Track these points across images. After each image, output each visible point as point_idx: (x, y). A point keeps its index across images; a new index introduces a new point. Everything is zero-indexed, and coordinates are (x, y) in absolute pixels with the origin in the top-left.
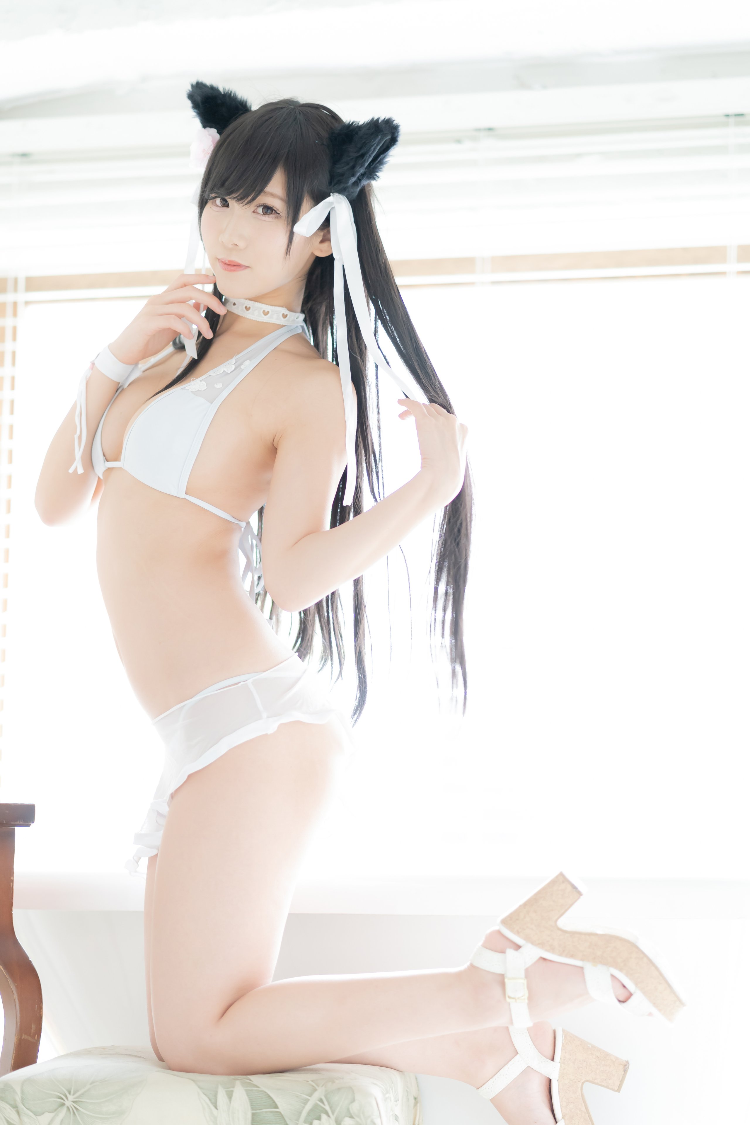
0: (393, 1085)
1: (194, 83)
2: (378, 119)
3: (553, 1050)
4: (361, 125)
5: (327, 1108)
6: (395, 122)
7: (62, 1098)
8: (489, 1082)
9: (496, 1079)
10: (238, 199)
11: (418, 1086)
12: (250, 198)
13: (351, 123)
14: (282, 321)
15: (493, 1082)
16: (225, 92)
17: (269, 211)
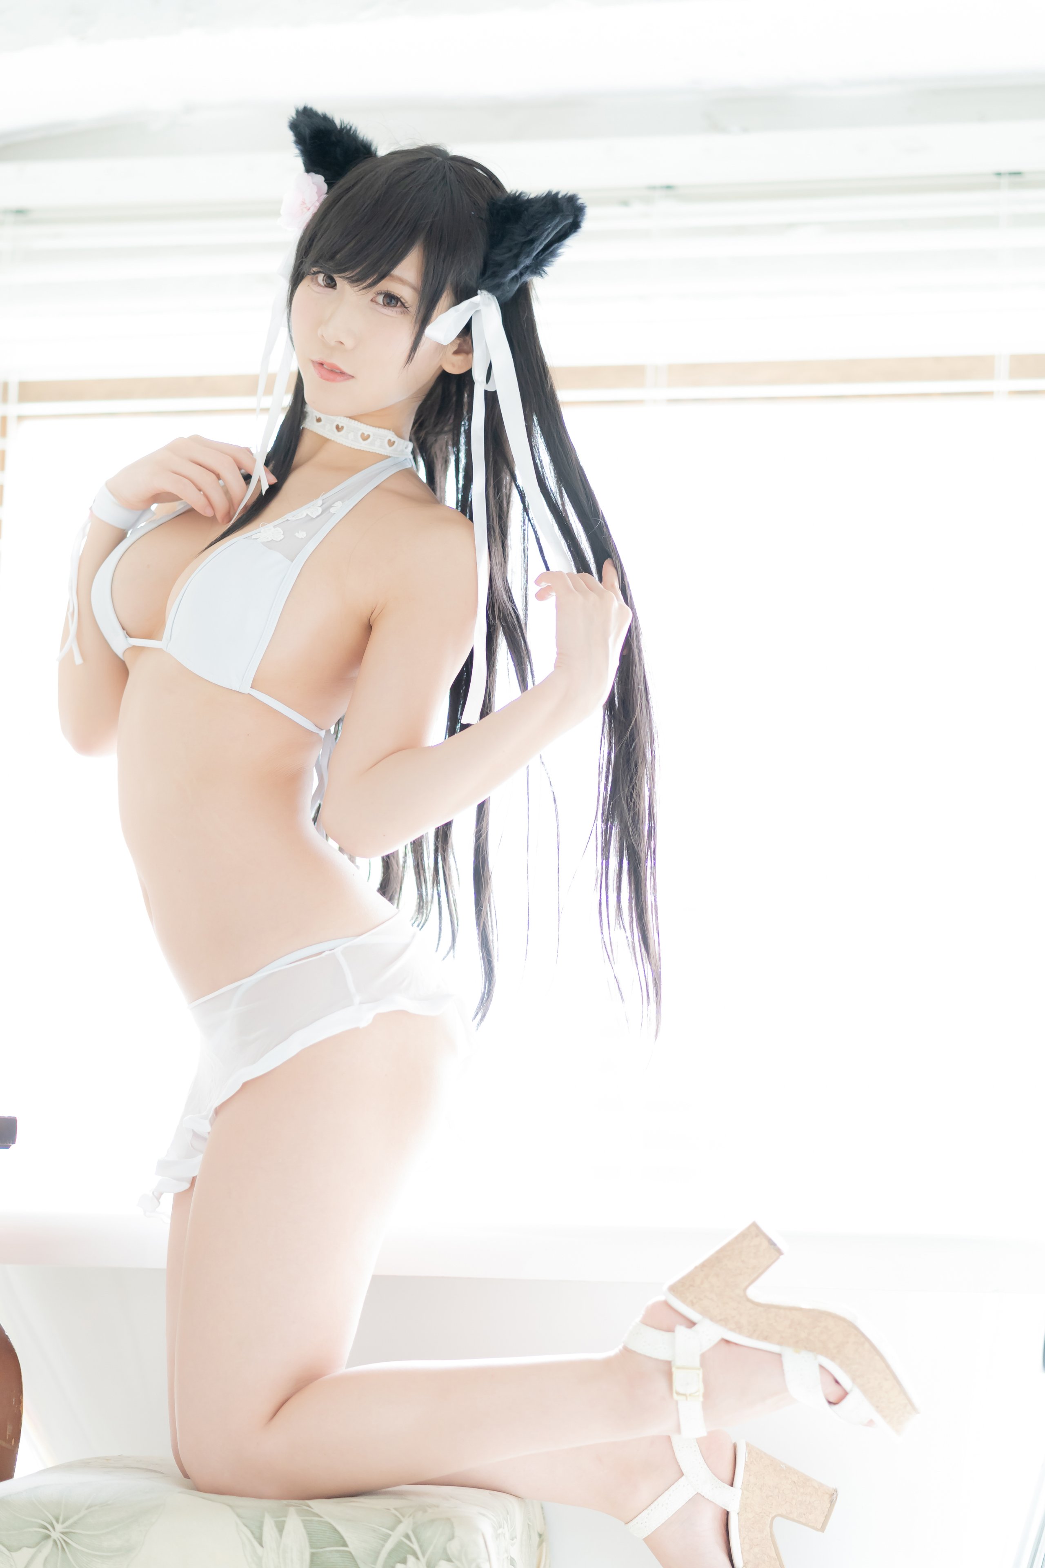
0: (508, 1516)
1: (301, 108)
2: (557, 194)
3: (732, 1472)
4: (532, 199)
5: (416, 1547)
6: (580, 201)
7: (47, 1529)
8: (642, 1514)
9: (652, 1510)
10: (352, 281)
11: (544, 1518)
12: (369, 281)
13: (517, 194)
14: (387, 450)
15: (649, 1514)
16: (343, 127)
17: (393, 301)
